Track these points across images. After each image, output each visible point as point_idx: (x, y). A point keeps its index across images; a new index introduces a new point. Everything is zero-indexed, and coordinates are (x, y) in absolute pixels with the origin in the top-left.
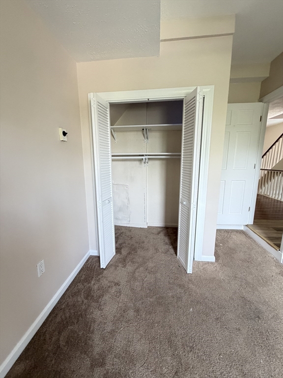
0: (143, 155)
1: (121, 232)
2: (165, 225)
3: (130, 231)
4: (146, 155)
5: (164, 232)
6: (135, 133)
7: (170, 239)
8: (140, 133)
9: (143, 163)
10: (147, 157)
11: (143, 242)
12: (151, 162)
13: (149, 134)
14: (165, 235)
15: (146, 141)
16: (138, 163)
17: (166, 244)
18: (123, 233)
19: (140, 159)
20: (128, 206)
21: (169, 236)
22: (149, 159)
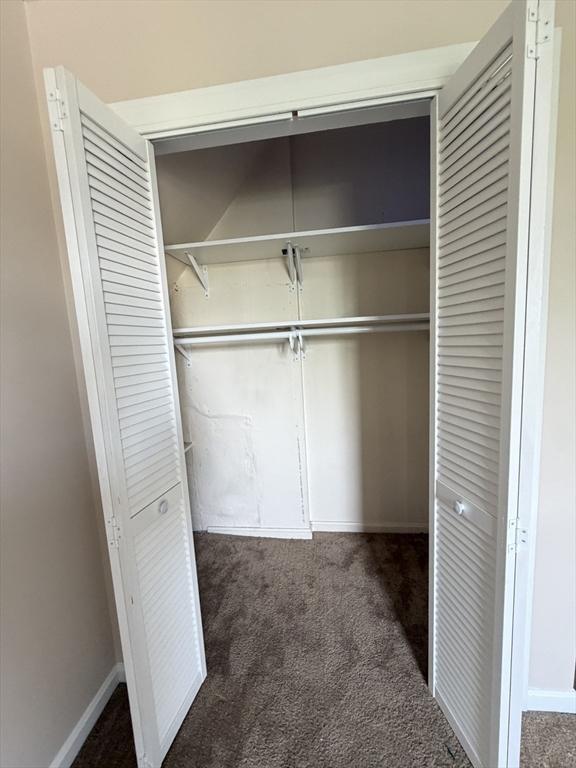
0: (288, 329)
1: (235, 560)
2: (365, 527)
3: (261, 555)
4: (297, 328)
5: (363, 554)
6: (263, 264)
7: (387, 586)
8: (277, 266)
9: (289, 352)
10: (301, 333)
11: (303, 609)
12: (311, 348)
13: (305, 266)
14: (369, 572)
15: (294, 286)
16: (274, 351)
17: (380, 615)
18: (238, 564)
19: (280, 339)
20: (251, 478)
21: (380, 571)
22: (306, 338)
